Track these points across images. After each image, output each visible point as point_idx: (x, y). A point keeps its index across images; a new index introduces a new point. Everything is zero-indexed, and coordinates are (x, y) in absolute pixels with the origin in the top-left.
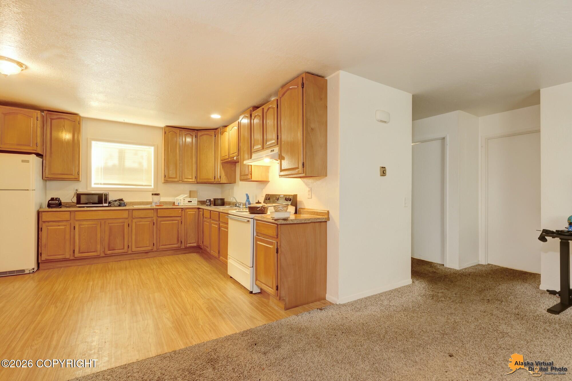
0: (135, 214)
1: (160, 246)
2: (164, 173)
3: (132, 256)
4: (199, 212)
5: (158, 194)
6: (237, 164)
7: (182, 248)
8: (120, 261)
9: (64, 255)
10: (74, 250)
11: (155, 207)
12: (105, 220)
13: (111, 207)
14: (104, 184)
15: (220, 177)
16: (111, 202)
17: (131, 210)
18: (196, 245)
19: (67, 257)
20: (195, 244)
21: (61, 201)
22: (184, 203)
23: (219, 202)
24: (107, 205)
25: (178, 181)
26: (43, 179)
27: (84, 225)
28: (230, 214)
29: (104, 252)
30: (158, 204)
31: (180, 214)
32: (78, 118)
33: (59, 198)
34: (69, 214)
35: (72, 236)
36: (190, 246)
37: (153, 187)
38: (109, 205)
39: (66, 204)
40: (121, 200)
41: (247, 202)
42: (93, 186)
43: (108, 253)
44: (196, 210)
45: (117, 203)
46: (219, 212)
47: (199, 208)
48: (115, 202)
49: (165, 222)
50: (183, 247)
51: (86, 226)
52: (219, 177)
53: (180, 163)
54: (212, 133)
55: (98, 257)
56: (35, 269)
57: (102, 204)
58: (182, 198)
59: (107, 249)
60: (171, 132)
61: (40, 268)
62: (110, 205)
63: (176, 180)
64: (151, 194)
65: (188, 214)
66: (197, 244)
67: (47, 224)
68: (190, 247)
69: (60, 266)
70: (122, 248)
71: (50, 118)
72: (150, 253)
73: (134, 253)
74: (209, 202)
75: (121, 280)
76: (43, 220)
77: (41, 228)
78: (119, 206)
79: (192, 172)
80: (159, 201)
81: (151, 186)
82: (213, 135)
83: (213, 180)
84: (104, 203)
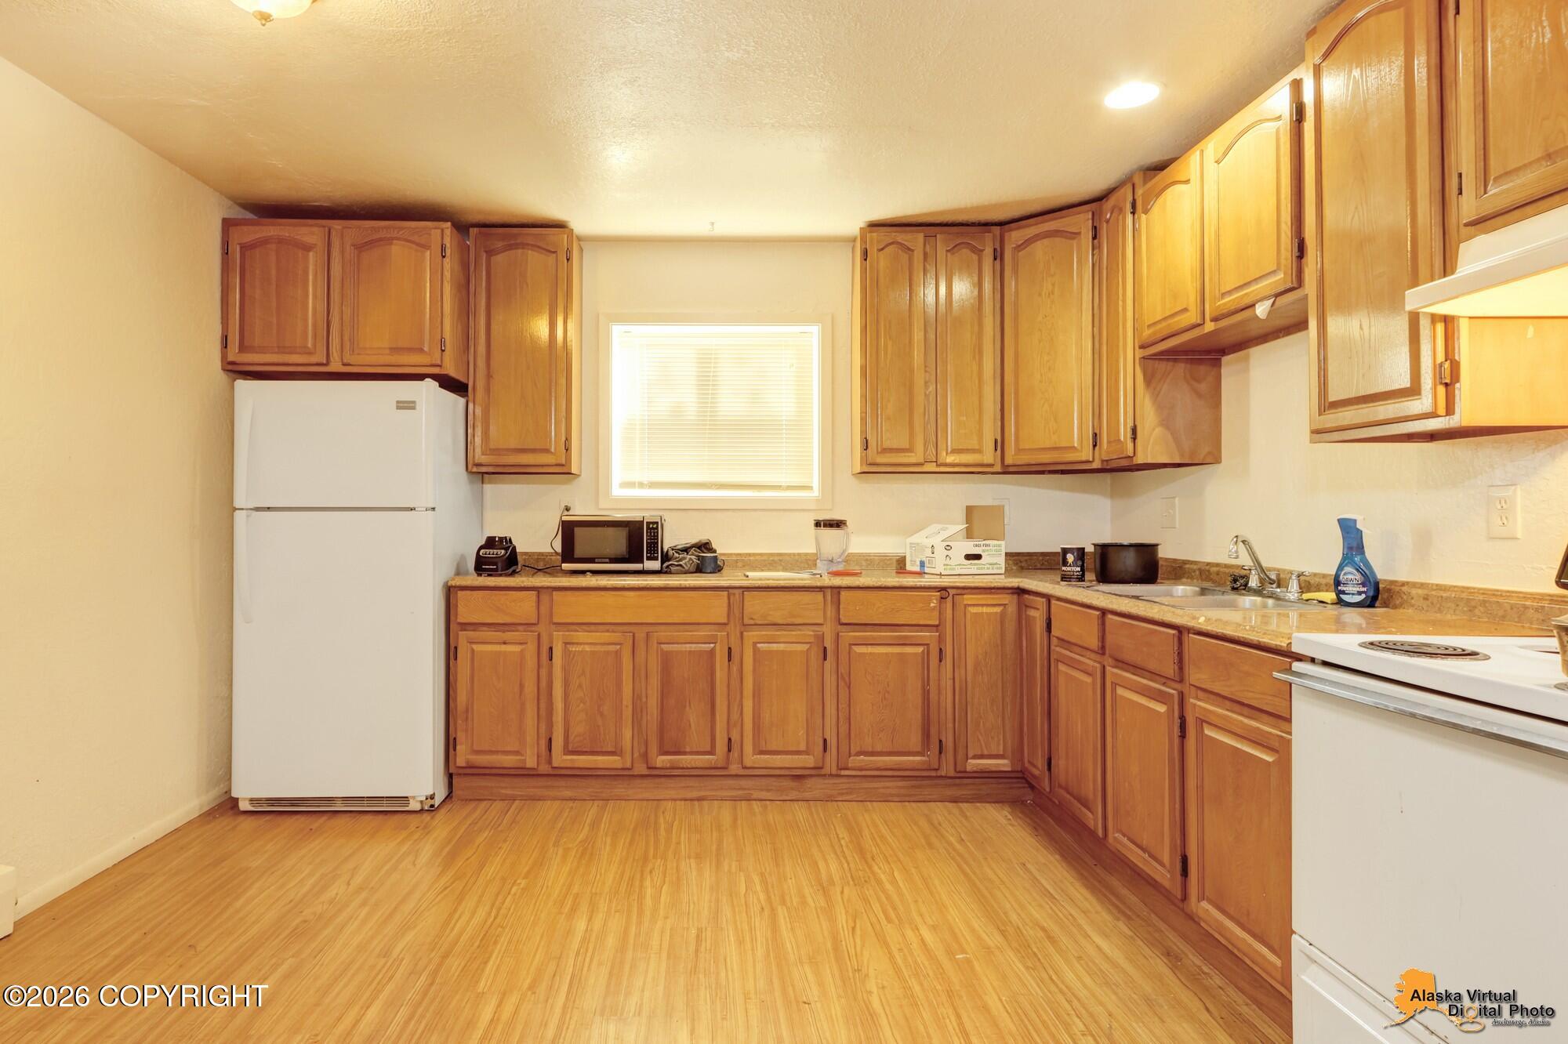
0: (754, 606)
1: (850, 757)
2: (864, 432)
3: (743, 782)
4: (1022, 607)
5: (837, 524)
6: (1225, 359)
7: (943, 774)
8: (700, 799)
9: (522, 755)
10: (550, 739)
11: (827, 581)
12: (650, 629)
13: (670, 573)
14: (653, 485)
15: (1134, 431)
16: (671, 552)
17: (737, 592)
18: (1010, 769)
19: (528, 766)
20: (1005, 761)
21: (515, 547)
22: (948, 561)
23: (1129, 561)
24: (655, 565)
25: (921, 464)
26: (469, 470)
27: (581, 644)
28: (1300, 658)
29: (645, 756)
30: (840, 568)
31: (936, 613)
32: (566, 236)
33: (510, 539)
34: (534, 598)
35: (543, 684)
36: (980, 767)
37: (816, 493)
38: (665, 565)
39: (538, 560)
40: (705, 546)
41: (1348, 569)
42: (617, 491)
43: (658, 765)
44: (1006, 599)
45: (690, 559)
46: (1181, 630)
47: (1020, 592)
48: (685, 555)
49: (870, 649)
50: (947, 769)
51: (587, 648)
52: (1124, 433)
53: (926, 383)
54: (1081, 222)
55: (623, 775)
56: (436, 797)
57: (643, 563)
58: (937, 541)
59: (654, 748)
60: (886, 250)
61: (454, 794)
62: (667, 567)
63: (911, 458)
64: (813, 523)
65: (968, 616)
66: (1012, 764)
67: (471, 634)
68: (982, 772)
69: (509, 792)
70: (708, 748)
71: (486, 252)
72: (810, 782)
73: (749, 774)
74: (1074, 564)
75: (694, 931)
76: (459, 621)
77: (456, 648)
78: (699, 570)
79: (980, 422)
80: (844, 551)
81: (810, 488)
82: (1083, 231)
83: (1086, 454)
84: (649, 559)
